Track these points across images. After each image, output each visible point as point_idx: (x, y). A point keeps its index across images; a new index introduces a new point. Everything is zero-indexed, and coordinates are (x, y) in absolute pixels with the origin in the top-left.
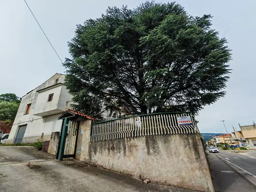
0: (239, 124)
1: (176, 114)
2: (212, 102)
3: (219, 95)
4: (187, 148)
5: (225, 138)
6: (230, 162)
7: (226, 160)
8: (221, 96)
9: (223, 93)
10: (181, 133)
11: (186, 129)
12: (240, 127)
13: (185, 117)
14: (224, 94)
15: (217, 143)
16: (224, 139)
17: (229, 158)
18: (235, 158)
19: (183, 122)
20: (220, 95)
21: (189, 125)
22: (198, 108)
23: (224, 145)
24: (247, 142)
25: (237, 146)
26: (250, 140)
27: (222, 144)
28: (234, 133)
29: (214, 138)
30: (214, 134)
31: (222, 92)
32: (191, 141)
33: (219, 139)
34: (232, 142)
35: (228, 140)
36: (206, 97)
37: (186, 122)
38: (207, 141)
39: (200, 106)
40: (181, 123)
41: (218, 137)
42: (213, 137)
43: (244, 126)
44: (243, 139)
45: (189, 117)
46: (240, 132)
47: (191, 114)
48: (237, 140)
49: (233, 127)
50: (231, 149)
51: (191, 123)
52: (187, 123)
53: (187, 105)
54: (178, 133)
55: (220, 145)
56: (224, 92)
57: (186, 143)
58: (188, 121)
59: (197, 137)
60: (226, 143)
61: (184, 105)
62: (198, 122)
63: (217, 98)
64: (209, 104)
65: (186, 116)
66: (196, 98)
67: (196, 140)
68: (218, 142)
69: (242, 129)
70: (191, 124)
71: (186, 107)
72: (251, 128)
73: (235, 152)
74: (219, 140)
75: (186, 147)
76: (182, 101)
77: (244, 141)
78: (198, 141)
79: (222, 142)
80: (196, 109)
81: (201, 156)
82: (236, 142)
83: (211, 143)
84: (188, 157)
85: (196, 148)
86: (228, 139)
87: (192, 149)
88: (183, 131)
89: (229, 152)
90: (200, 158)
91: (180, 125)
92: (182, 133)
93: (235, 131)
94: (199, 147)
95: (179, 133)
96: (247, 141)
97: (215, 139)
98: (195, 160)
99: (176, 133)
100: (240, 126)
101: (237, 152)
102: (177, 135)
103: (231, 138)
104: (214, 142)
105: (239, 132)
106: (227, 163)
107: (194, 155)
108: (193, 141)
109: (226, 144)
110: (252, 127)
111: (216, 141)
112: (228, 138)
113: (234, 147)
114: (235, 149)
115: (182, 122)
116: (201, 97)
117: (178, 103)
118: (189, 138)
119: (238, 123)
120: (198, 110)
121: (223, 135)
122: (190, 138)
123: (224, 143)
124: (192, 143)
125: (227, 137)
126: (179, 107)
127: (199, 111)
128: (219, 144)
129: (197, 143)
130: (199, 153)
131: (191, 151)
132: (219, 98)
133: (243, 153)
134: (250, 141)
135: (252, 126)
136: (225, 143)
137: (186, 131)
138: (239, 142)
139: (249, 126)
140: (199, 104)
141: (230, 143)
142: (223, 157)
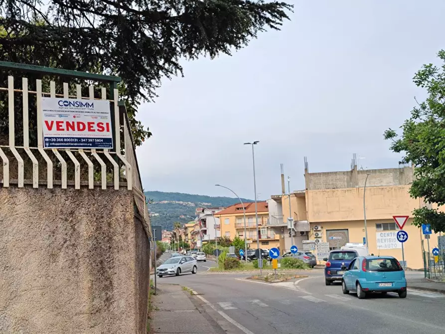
0: (306, 164)
1: (40, 75)
2: (228, 45)
3: (261, 17)
4: (62, 261)
5: (242, 221)
6: (231, 320)
7: (221, 313)
8: (268, 21)
9: (278, 12)
10: (43, 185)
11: (77, 163)
12: (307, 175)
13: (84, 102)
14: (282, 14)
15: (206, 238)
16: (238, 221)
17: (234, 304)
18: (256, 301)
19: (68, 123)
20: (268, 15)
21: (94, 144)
22: (161, 62)
23: (231, 250)
24: (312, 239)
25: (275, 254)
26: (324, 230)
27: (225, 242)
28: (278, 200)
29: (202, 216)
30: (206, 199)
31: (277, 3)
32: (85, 228)
33: (218, 223)
34: (264, 238)
35: (252, 229)
36: (210, 10)
37: (81, 126)
38: (169, 228)
39: (169, 53)
40: (54, 133)
41: (217, 211)
42: (198, 211)
43: (320, 174)
44: (304, 226)
45: (103, 104)
46: (301, 197)
47: (116, 91)
48: (281, 230)
49: (282, 175)
50: (251, 264)
51: (109, 135)
52: (86, 134)
53: (110, 35)
54: (28, 185)
55: (216, 247)
56: (284, 4)
57: (60, 237)
58: (95, 127)
59: (118, 212)
60: (242, 238)
61: (94, 35)
62: (150, 134)
63: (252, 29)
64: (212, 53)
65: (91, 99)
66: (163, 9)
67: (109, 224)
68: (212, 235)
69: (311, 185)
70: (106, 141)
71: (106, 47)
72: (339, 184)
73: (260, 279)
74: (218, 227)
75: (53, 256)
76: (88, 11)
77: (302, 233)
78: (119, 230)
79: (228, 235)
80: (152, 66)
81: (117, 297)
82: (277, 237)
83: (183, 237)
84: (57, 307)
85: (101, 262)
86: (253, 222)
87: (83, 269)
88: (57, 175)
89: (240, 276)
90: (111, 308)
91: (50, 141)
92: (50, 186)
93: (284, 192)
94: (116, 255)
95: (36, 186)
96: (313, 233)
97: (204, 221)
98: (83, 318)
99: (16, 185)
100: (306, 170)
101: (266, 280)
102: (21, 197)
103: (265, 219)
104: (197, 233)
105: (296, 195)
106: (220, 323)
107: (86, 297)
108: (99, 228)
109: (239, 245)
110: (346, 178)
111: (205, 232)
112: (254, 220)
113: (265, 257)
114: (265, 266)
115: (64, 126)
116: (187, 9)
117: (67, 19)
118: (81, 213)
119: (305, 158)
120: (160, 72)
121: (238, 206)
122: (83, 210)
123: (232, 239)
124: (89, 238)
125: (250, 217)
126: (66, 43)
127: (163, 78)
128: (212, 242)
129: (111, 239)
130: (109, 287)
131: (76, 274)
132: (259, 32)
133: (287, 280)
134: (323, 234)
135: (344, 173)
136: (237, 240)
137: (71, 176)
138: (286, 235)
139: (336, 173)
140: (168, 43)
141: (254, 242)
142: (214, 301)
